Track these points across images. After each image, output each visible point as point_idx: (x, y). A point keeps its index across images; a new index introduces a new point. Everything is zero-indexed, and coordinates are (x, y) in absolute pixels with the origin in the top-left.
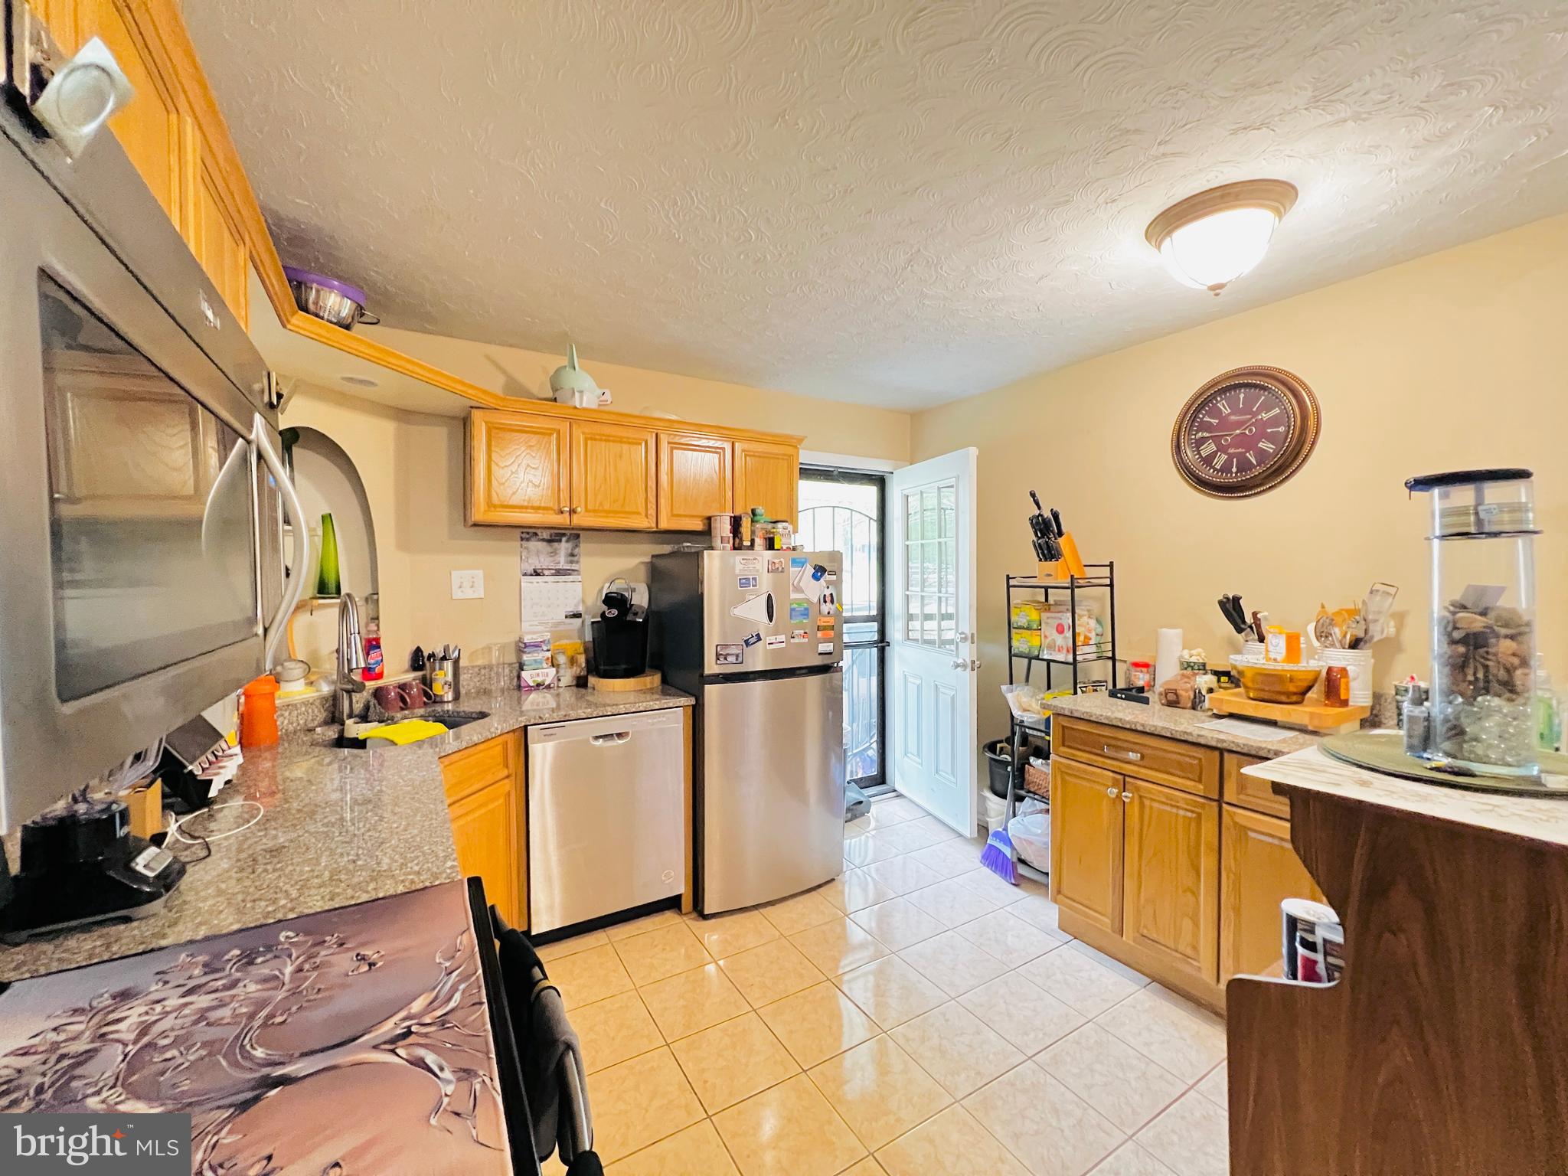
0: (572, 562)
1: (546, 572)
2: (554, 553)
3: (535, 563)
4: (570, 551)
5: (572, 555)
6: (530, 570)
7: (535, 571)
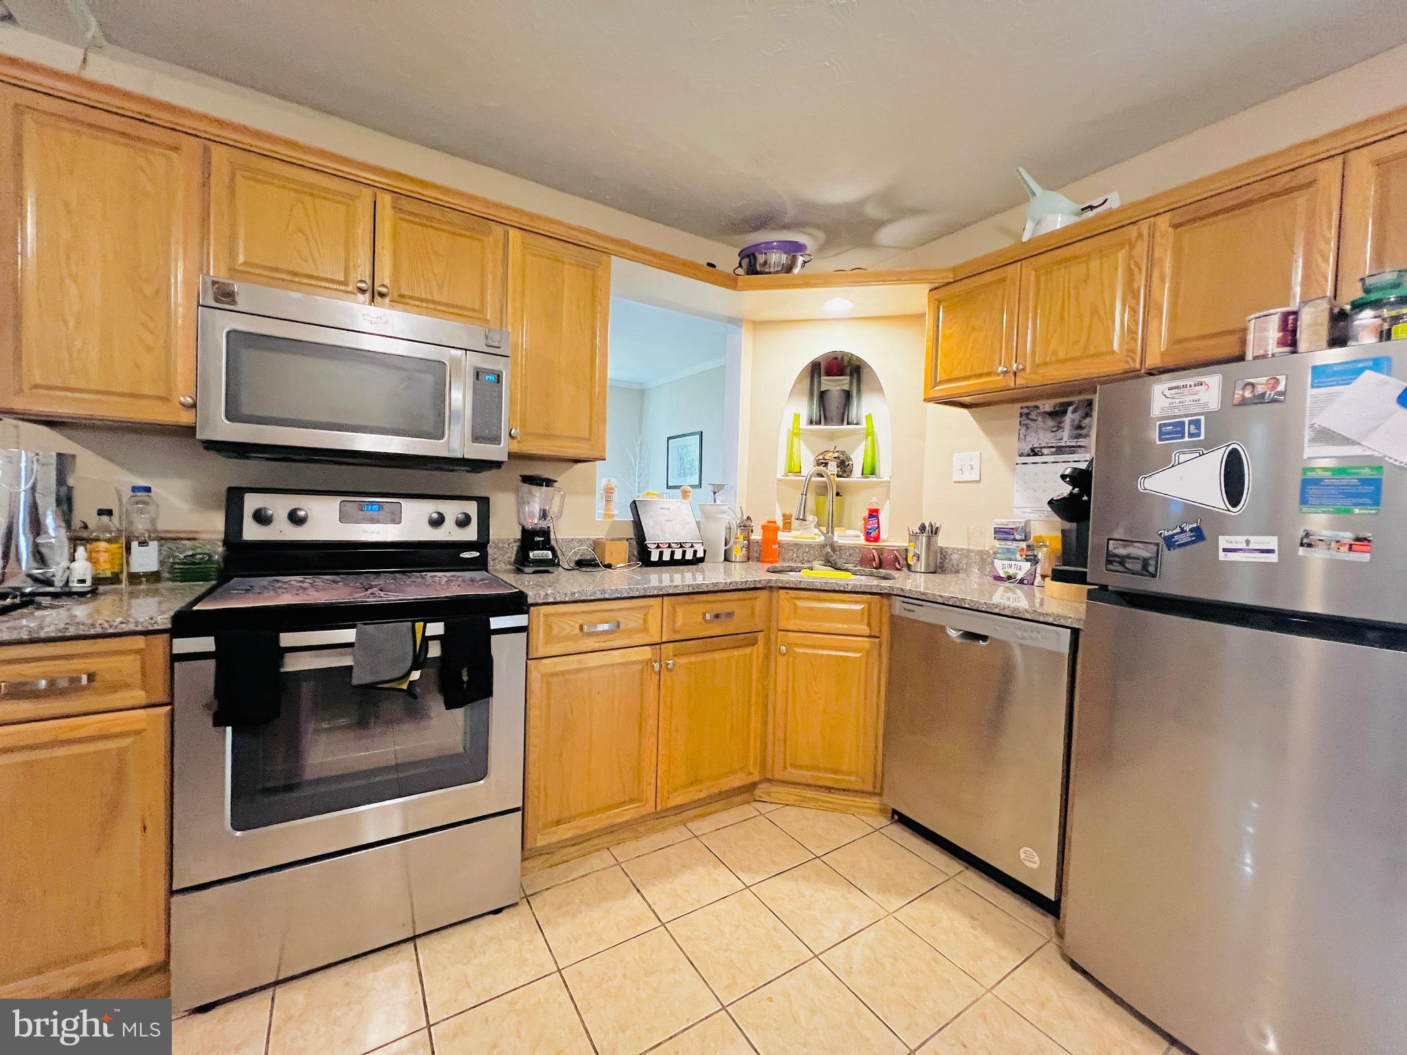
0: (1078, 437)
1: (1045, 451)
2: (1059, 427)
3: (1034, 440)
4: (1076, 422)
5: (1079, 427)
6: (1027, 450)
7: (1032, 450)
